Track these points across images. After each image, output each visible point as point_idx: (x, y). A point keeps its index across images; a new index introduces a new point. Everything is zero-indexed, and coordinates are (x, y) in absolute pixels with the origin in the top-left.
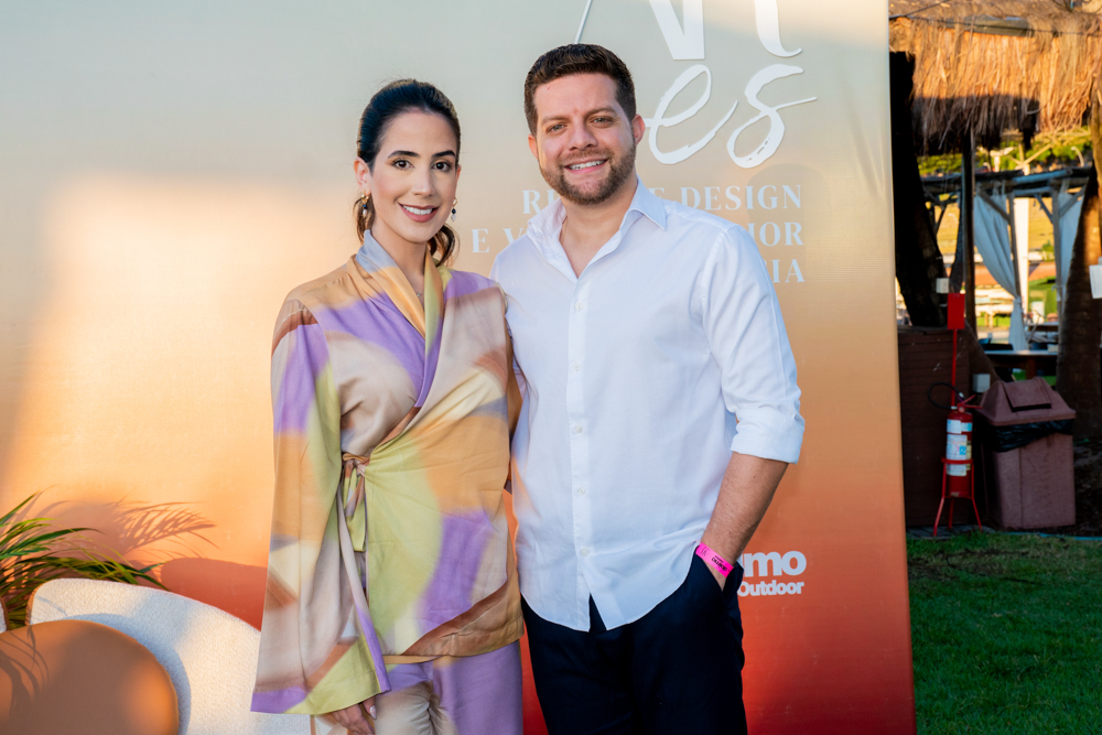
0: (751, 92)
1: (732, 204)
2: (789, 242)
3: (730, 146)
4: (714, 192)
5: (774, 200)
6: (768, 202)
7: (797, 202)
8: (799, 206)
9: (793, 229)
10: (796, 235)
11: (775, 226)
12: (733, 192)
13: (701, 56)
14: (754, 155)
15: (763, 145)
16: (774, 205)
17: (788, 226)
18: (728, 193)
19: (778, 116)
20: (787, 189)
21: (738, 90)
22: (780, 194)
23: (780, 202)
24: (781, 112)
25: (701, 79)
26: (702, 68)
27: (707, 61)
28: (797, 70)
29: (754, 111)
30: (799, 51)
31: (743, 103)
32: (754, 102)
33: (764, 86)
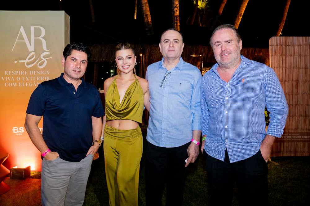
0: (42, 56)
1: (38, 74)
3: (38, 65)
4: (35, 72)
5: (45, 73)
6: (44, 73)
7: (49, 73)
9: (48, 78)
11: (45, 77)
12: (39, 72)
13: (34, 51)
14: (42, 66)
15: (43, 64)
17: (47, 77)
18: (38, 72)
20: (47, 71)
21: (39, 56)
22: (46, 72)
23: (46, 74)
24: (47, 60)
25: (34, 54)
26: (34, 53)
27: (35, 51)
28: (49, 53)
29: (42, 60)
30: (49, 50)
31: (40, 58)
32: (42, 58)
33: (44, 56)
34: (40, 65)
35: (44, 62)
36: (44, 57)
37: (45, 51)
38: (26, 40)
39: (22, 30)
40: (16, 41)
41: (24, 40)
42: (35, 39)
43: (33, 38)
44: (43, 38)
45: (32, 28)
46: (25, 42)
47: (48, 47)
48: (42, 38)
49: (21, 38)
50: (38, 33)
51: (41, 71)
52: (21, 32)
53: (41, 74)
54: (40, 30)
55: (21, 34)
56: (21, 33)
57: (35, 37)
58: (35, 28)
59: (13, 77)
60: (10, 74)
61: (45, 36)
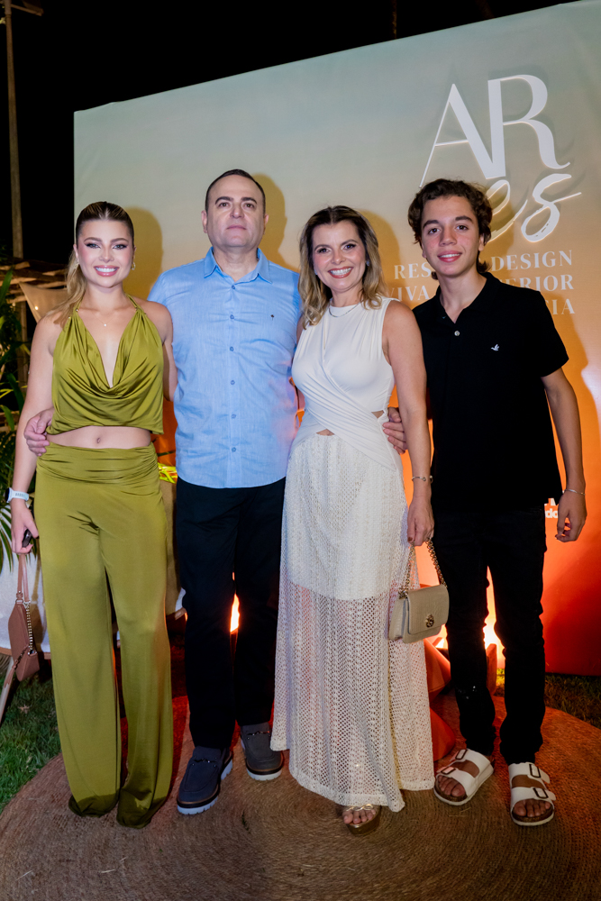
0: (537, 194)
1: (525, 265)
2: (564, 288)
3: (523, 229)
4: (513, 259)
5: (553, 261)
6: (549, 262)
7: (569, 261)
8: (570, 263)
9: (567, 279)
10: (568, 283)
11: (555, 278)
12: (526, 257)
13: (505, 175)
14: (539, 233)
15: (545, 226)
16: (553, 264)
17: (563, 277)
18: (522, 259)
19: (555, 207)
20: (562, 253)
21: (528, 194)
22: (558, 257)
23: (557, 262)
24: (558, 205)
25: (505, 187)
26: (505, 183)
27: (507, 178)
28: (568, 177)
29: (540, 206)
30: (569, 164)
31: (532, 201)
32: (539, 200)
33: (546, 190)
34: (532, 229)
35: (547, 214)
36: (547, 196)
37: (549, 172)
38: (472, 138)
39: (455, 99)
40: (435, 145)
41: (465, 138)
42: (505, 127)
43: (497, 124)
44: (539, 118)
45: (494, 87)
46: (467, 147)
47: (560, 154)
48: (536, 118)
49: (455, 131)
50: (517, 102)
51: (536, 255)
52: (450, 108)
53: (537, 265)
54: (525, 89)
55: (451, 116)
56: (451, 114)
57: (505, 119)
58: (503, 85)
59: (424, 288)
60: (414, 274)
61: (546, 109)
